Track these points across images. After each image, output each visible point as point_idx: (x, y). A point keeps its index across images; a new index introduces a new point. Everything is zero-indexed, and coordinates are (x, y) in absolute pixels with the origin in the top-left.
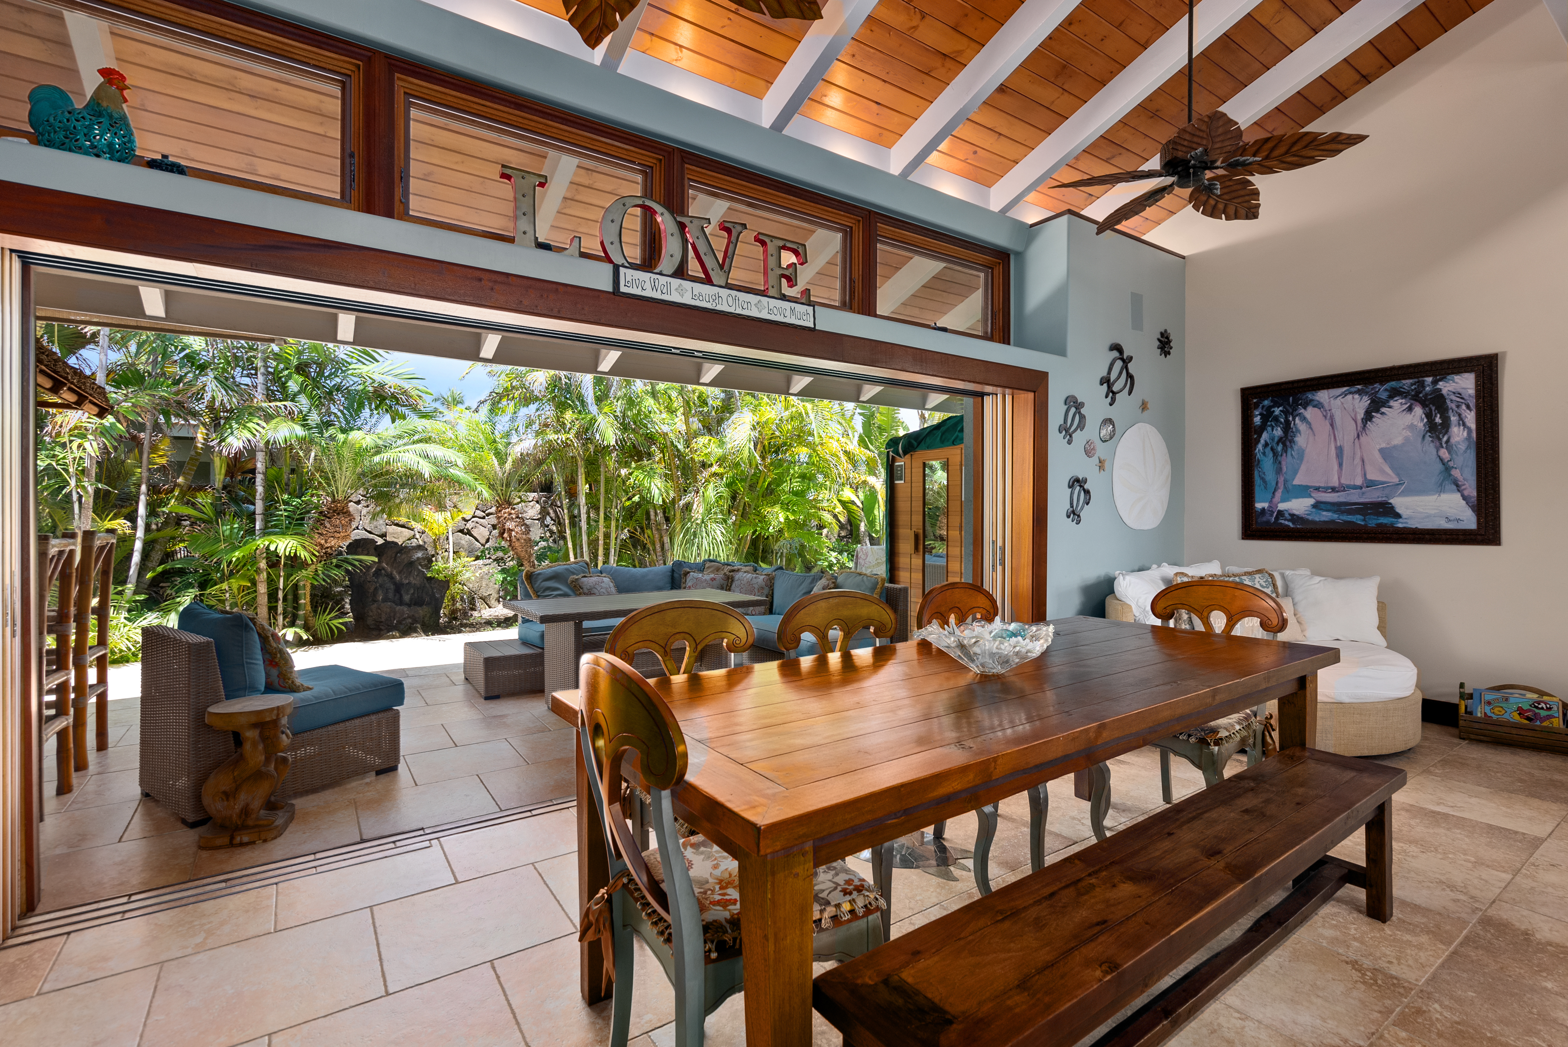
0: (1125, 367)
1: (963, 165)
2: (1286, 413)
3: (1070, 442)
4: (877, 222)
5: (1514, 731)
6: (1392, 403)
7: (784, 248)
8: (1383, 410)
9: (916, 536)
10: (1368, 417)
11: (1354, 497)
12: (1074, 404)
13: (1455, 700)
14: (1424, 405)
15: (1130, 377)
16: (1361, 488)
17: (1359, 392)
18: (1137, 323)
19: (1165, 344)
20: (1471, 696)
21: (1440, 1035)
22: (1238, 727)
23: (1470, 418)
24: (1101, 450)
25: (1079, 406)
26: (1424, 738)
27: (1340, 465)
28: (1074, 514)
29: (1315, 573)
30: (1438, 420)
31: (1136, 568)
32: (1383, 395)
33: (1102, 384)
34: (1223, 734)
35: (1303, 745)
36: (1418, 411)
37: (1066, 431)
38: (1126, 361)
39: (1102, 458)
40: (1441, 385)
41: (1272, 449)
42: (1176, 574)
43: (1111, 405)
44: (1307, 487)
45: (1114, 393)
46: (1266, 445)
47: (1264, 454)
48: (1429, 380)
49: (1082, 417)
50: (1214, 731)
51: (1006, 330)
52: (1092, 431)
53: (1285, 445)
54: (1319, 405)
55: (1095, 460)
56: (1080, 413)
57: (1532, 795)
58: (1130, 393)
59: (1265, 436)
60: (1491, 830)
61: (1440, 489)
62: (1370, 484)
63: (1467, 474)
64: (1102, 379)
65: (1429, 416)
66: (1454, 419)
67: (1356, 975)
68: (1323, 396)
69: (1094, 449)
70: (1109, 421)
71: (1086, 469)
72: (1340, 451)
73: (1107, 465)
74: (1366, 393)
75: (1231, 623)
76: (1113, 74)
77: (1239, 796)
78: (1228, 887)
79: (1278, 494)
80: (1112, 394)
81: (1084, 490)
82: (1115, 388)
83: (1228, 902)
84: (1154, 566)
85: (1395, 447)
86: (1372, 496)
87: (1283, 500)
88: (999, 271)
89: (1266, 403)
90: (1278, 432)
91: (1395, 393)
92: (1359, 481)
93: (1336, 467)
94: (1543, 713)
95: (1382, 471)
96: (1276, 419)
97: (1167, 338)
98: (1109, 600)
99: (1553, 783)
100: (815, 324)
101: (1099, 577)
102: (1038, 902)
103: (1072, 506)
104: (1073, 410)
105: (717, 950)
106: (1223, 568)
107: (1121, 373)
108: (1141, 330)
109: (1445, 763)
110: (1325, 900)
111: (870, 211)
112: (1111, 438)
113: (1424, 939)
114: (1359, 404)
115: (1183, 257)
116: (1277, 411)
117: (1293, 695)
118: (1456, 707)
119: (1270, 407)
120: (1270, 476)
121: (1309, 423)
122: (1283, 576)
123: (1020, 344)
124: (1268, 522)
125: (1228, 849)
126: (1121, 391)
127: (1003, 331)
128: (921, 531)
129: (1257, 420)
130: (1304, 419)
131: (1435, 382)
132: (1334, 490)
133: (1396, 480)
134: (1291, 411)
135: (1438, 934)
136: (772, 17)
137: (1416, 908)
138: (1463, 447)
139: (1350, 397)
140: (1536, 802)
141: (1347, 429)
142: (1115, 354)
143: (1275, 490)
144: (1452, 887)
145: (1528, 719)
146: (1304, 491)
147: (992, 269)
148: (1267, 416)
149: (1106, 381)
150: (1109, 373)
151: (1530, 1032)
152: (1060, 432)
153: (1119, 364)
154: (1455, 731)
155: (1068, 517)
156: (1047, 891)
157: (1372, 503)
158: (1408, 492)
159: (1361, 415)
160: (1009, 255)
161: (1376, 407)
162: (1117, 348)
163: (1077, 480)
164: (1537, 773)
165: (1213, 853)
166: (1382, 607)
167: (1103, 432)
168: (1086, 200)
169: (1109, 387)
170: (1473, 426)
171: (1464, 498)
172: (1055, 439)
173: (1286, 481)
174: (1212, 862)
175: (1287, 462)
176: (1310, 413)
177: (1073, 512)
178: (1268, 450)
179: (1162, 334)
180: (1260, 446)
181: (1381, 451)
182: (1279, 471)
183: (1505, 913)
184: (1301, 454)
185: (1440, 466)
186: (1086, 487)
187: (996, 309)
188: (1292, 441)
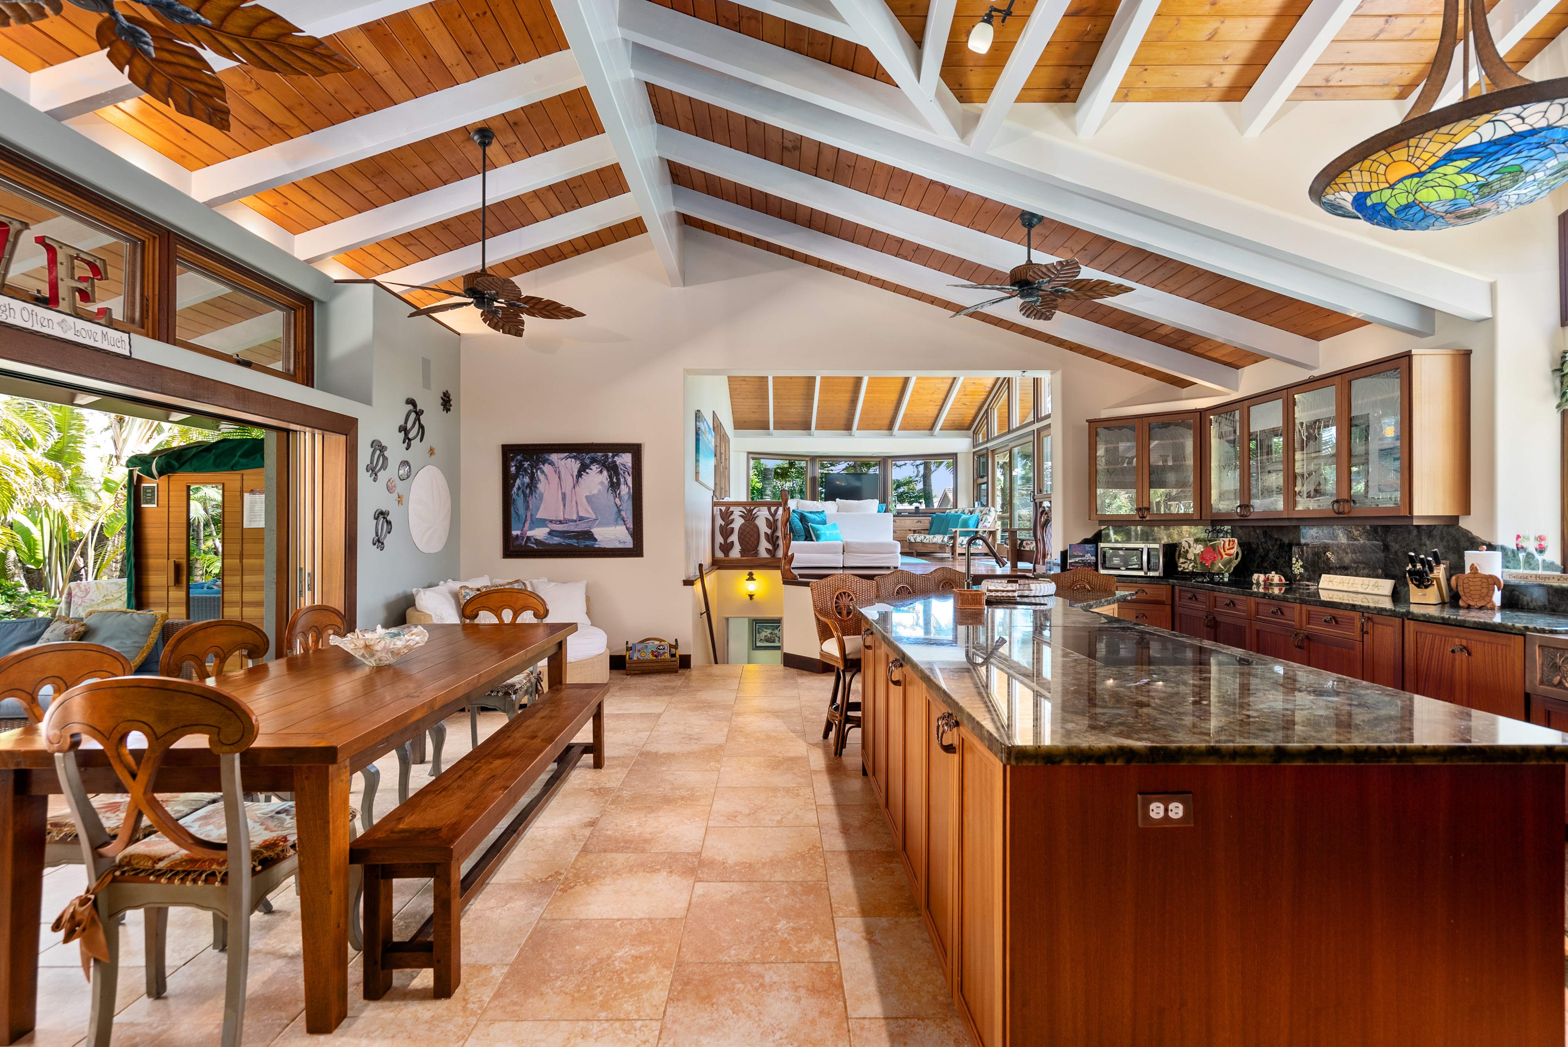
0: (418, 419)
1: (270, 209)
2: (531, 466)
3: (375, 480)
4: (176, 244)
5: (650, 665)
6: (592, 467)
7: (77, 258)
8: (588, 471)
9: (177, 567)
10: (579, 475)
11: (572, 527)
12: (378, 447)
13: (624, 653)
14: (608, 471)
15: (421, 427)
16: (576, 521)
17: (574, 457)
18: (427, 384)
19: (446, 402)
20: (631, 649)
21: (627, 801)
22: (525, 681)
23: (630, 480)
24: (400, 486)
25: (382, 449)
26: (610, 679)
27: (564, 505)
28: (379, 542)
29: (550, 580)
30: (615, 480)
31: (426, 585)
32: (588, 461)
33: (400, 431)
34: (518, 686)
35: (561, 683)
36: (605, 473)
37: (373, 470)
38: (419, 413)
39: (400, 494)
40: (616, 458)
41: (523, 492)
42: (461, 588)
43: (407, 449)
44: (545, 520)
45: (410, 440)
46: (519, 488)
47: (518, 495)
48: (610, 454)
49: (385, 459)
50: (513, 685)
51: (310, 371)
52: (392, 471)
53: (531, 490)
54: (552, 464)
55: (395, 496)
56: (383, 455)
57: (657, 695)
58: (421, 440)
59: (518, 482)
60: (642, 715)
61: (616, 523)
62: (581, 519)
63: (628, 514)
64: (400, 427)
65: (610, 477)
66: (622, 480)
67: (592, 793)
68: (554, 457)
69: (395, 486)
70: (405, 463)
71: (387, 503)
72: (564, 495)
73: (404, 500)
74: (579, 459)
75: (515, 616)
76: (418, 191)
77: (537, 712)
78: (545, 747)
79: (527, 525)
80: (407, 440)
81: (387, 521)
82: (411, 436)
83: (546, 754)
84: (442, 583)
85: (594, 495)
86: (581, 527)
87: (531, 529)
88: (302, 314)
89: (519, 457)
90: (527, 480)
91: (594, 461)
92: (575, 517)
93: (562, 507)
94: (662, 652)
95: (587, 511)
96: (525, 470)
97: (448, 397)
98: (410, 612)
99: (666, 687)
100: (131, 353)
101: (398, 595)
102: (455, 781)
103: (377, 535)
104: (378, 452)
105: (260, 864)
106: (491, 580)
107: (414, 424)
108: (429, 389)
109: (621, 689)
110: (574, 767)
111: (169, 232)
112: (408, 477)
113: (618, 769)
114: (574, 465)
115: (459, 334)
116: (526, 464)
117: (556, 654)
118: (624, 657)
119: (521, 461)
120: (522, 511)
121: (545, 475)
122: (531, 583)
123: (325, 388)
124: (520, 545)
125: (540, 734)
126: (415, 438)
127: (307, 372)
128: (184, 562)
129: (513, 469)
130: (543, 472)
131: (613, 457)
132: (561, 522)
133: (594, 517)
134: (535, 466)
135: (623, 765)
136: (177, 110)
137: (614, 758)
138: (626, 497)
139: (569, 460)
140: (659, 698)
141: (568, 481)
142: (410, 407)
143: (525, 522)
144: (627, 745)
145: (656, 656)
146: (543, 523)
147: (295, 311)
148: (519, 467)
149: (403, 429)
150: (406, 422)
151: (658, 787)
152: (368, 471)
153: (413, 416)
154: (624, 672)
155: (374, 544)
156: (457, 775)
157: (582, 532)
158: (601, 525)
159: (575, 473)
160: (312, 302)
161: (583, 468)
162: (411, 402)
163: (382, 513)
164: (659, 684)
165: (534, 737)
166: (588, 599)
167: (401, 472)
168: (383, 268)
169: (406, 434)
170: (631, 486)
171: (627, 529)
172: (363, 476)
173: (532, 515)
174: (534, 741)
175: (532, 501)
176: (546, 468)
177: (379, 541)
178: (520, 492)
179: (444, 394)
180: (515, 489)
181: (587, 497)
182: (527, 508)
183: (648, 748)
184: (541, 496)
185: (616, 509)
186: (388, 518)
187: (299, 349)
188: (536, 487)
